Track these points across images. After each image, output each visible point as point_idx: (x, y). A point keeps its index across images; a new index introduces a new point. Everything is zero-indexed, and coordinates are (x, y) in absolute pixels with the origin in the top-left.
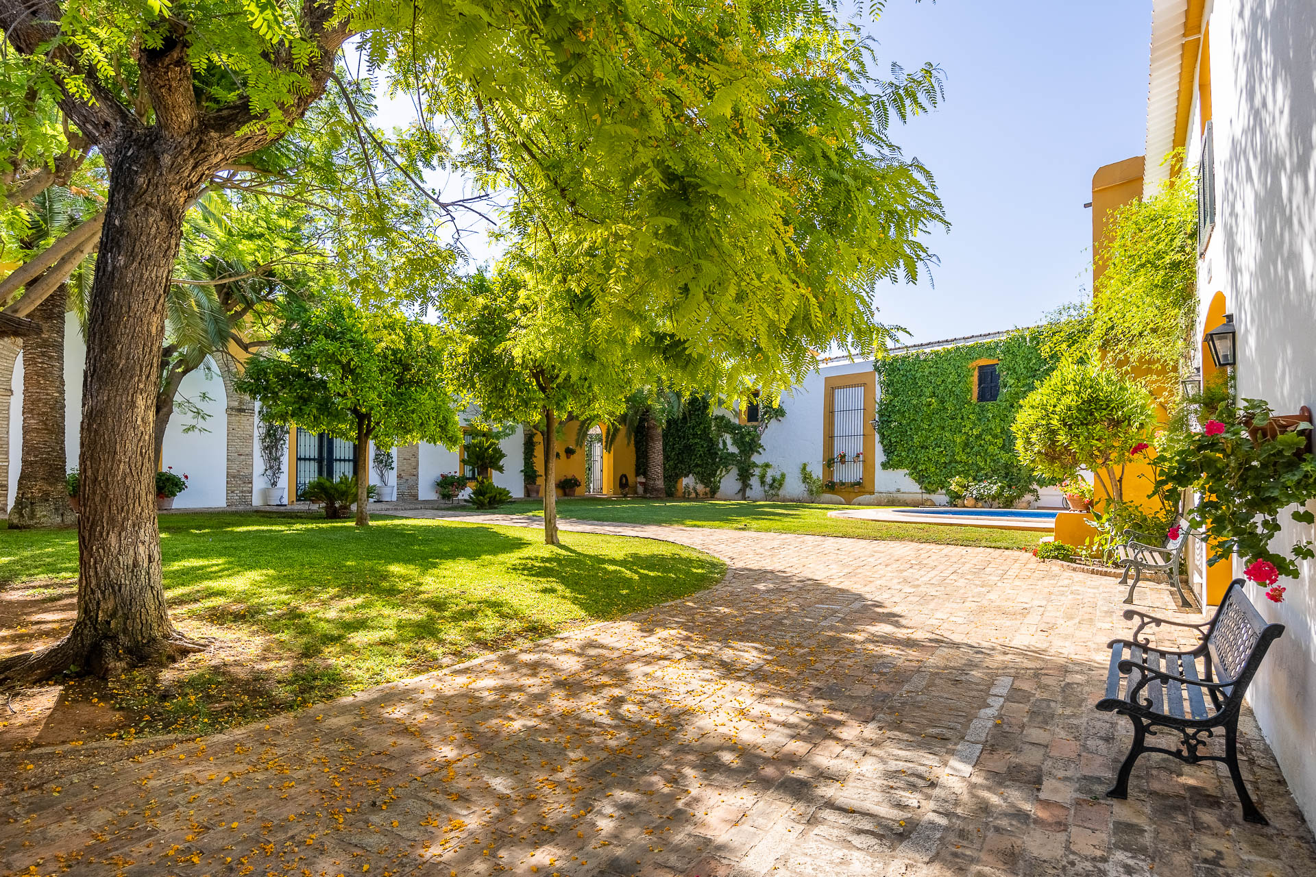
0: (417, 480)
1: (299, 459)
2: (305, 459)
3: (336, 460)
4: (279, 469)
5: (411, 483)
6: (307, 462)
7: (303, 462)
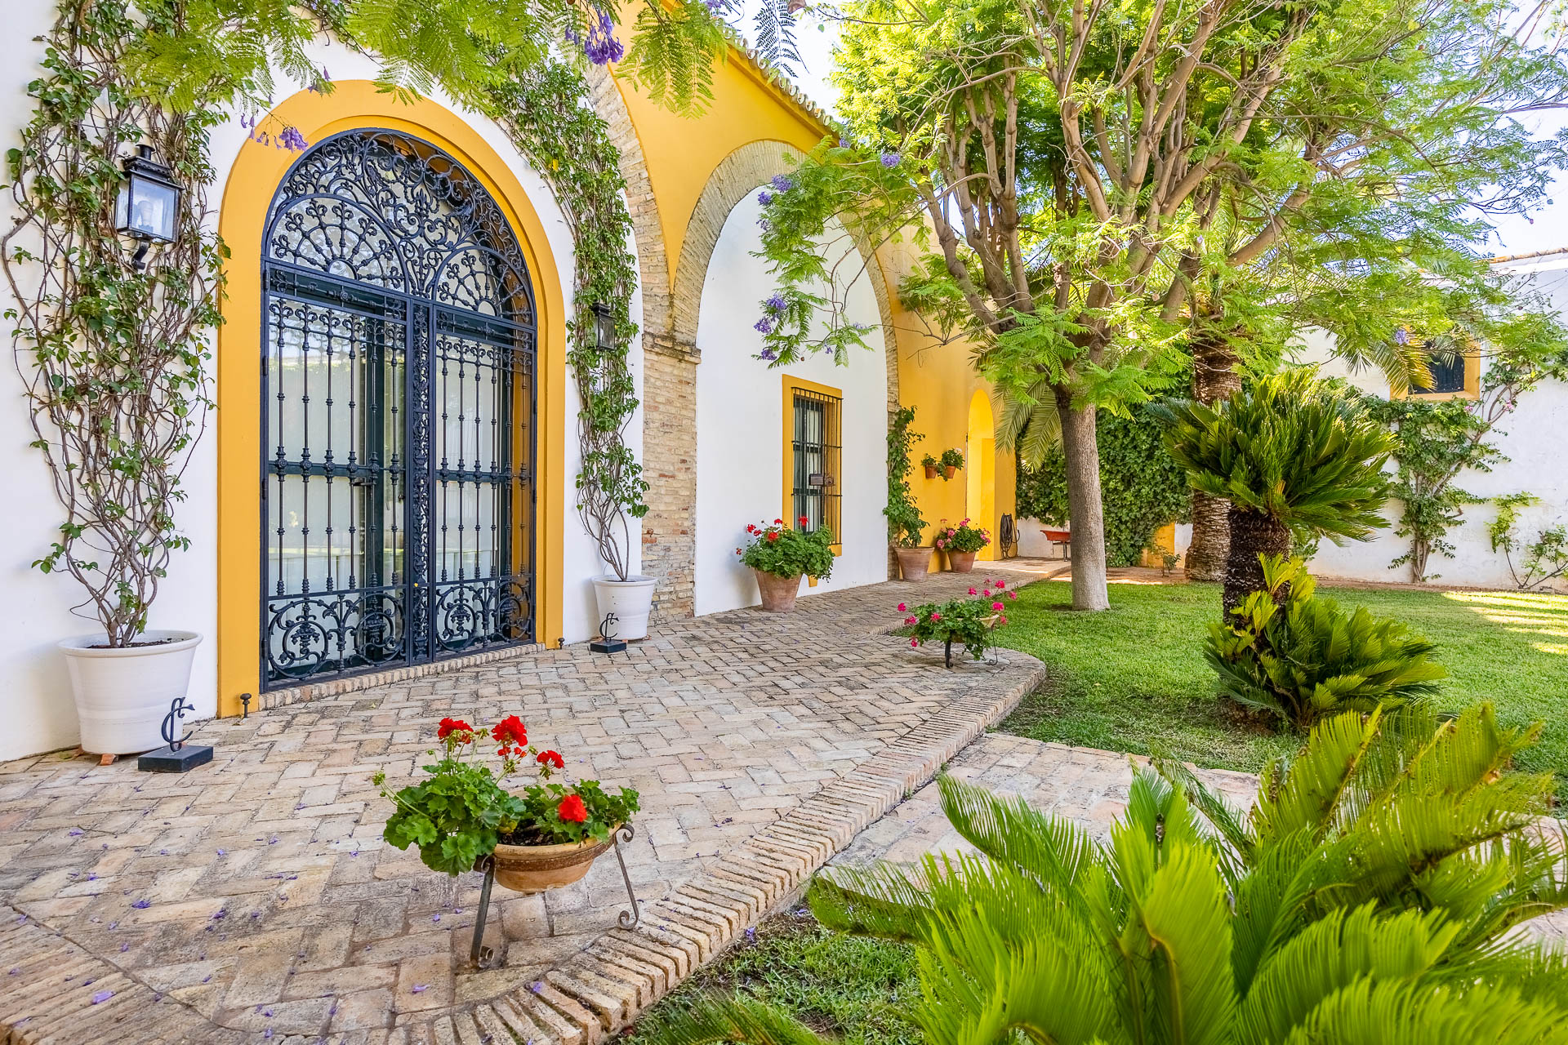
0: (692, 546)
1: (274, 467)
2: (305, 469)
3: (445, 476)
4: (160, 522)
5: (677, 558)
6: (317, 483)
7: (293, 482)
